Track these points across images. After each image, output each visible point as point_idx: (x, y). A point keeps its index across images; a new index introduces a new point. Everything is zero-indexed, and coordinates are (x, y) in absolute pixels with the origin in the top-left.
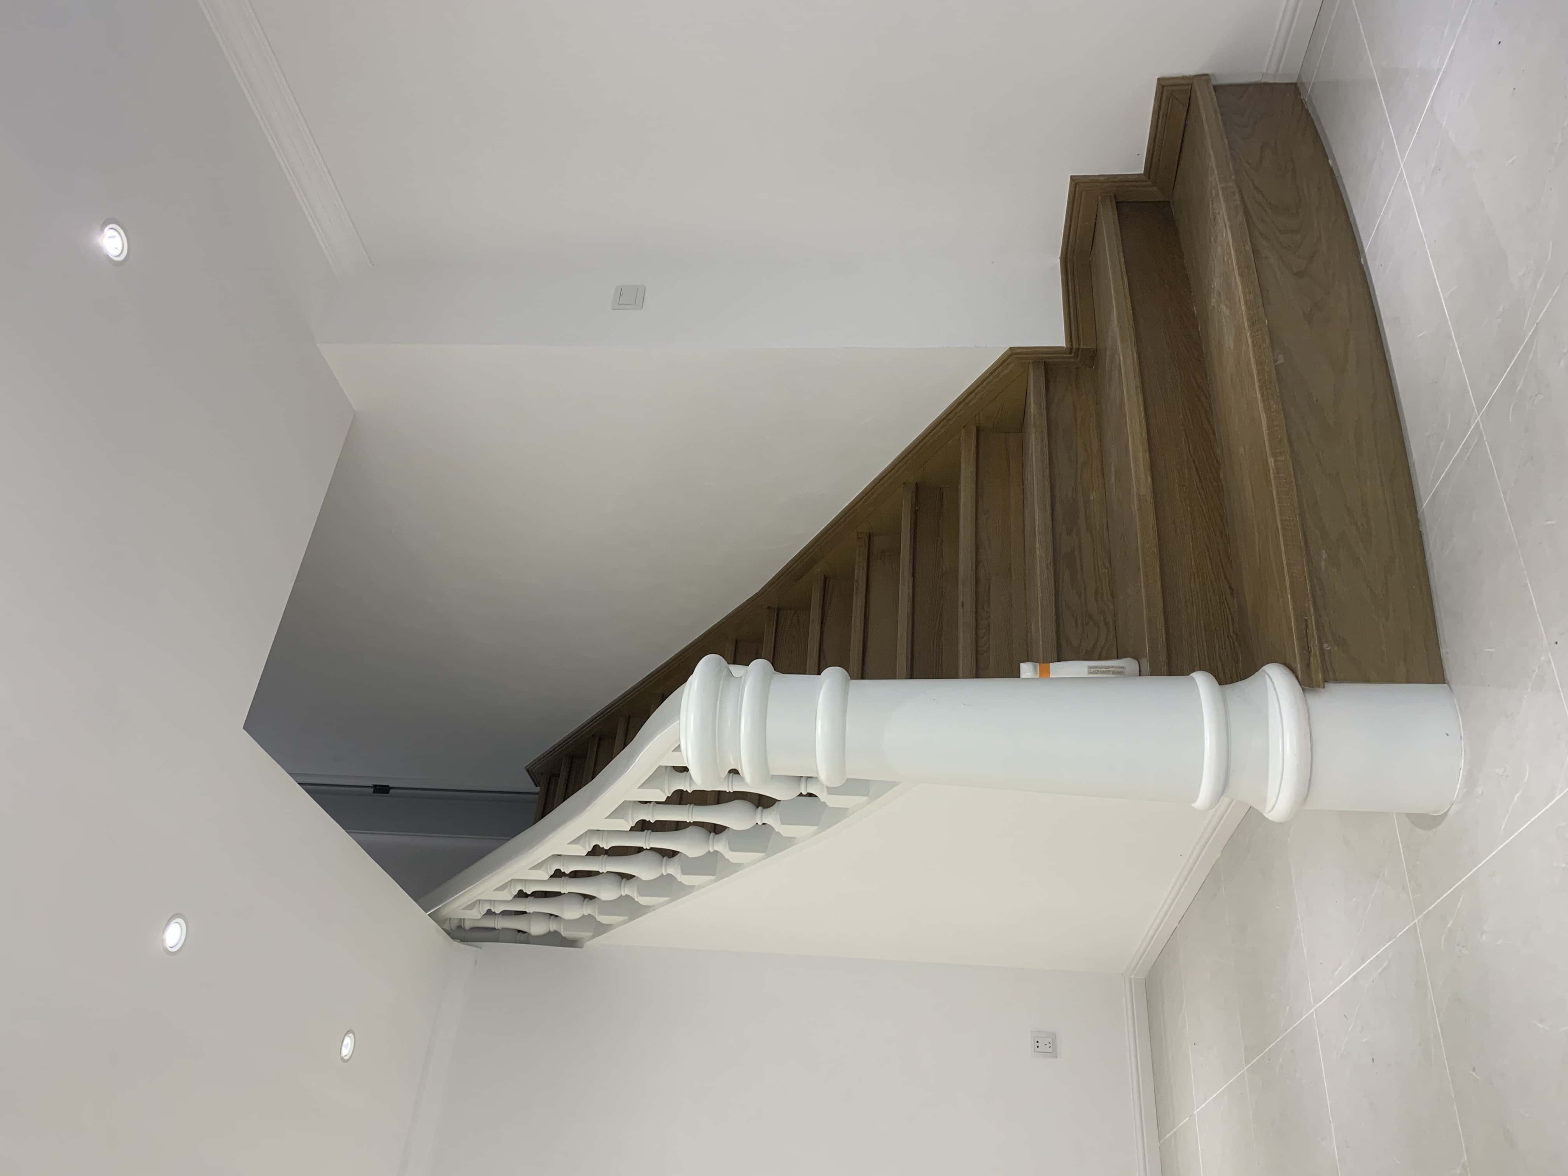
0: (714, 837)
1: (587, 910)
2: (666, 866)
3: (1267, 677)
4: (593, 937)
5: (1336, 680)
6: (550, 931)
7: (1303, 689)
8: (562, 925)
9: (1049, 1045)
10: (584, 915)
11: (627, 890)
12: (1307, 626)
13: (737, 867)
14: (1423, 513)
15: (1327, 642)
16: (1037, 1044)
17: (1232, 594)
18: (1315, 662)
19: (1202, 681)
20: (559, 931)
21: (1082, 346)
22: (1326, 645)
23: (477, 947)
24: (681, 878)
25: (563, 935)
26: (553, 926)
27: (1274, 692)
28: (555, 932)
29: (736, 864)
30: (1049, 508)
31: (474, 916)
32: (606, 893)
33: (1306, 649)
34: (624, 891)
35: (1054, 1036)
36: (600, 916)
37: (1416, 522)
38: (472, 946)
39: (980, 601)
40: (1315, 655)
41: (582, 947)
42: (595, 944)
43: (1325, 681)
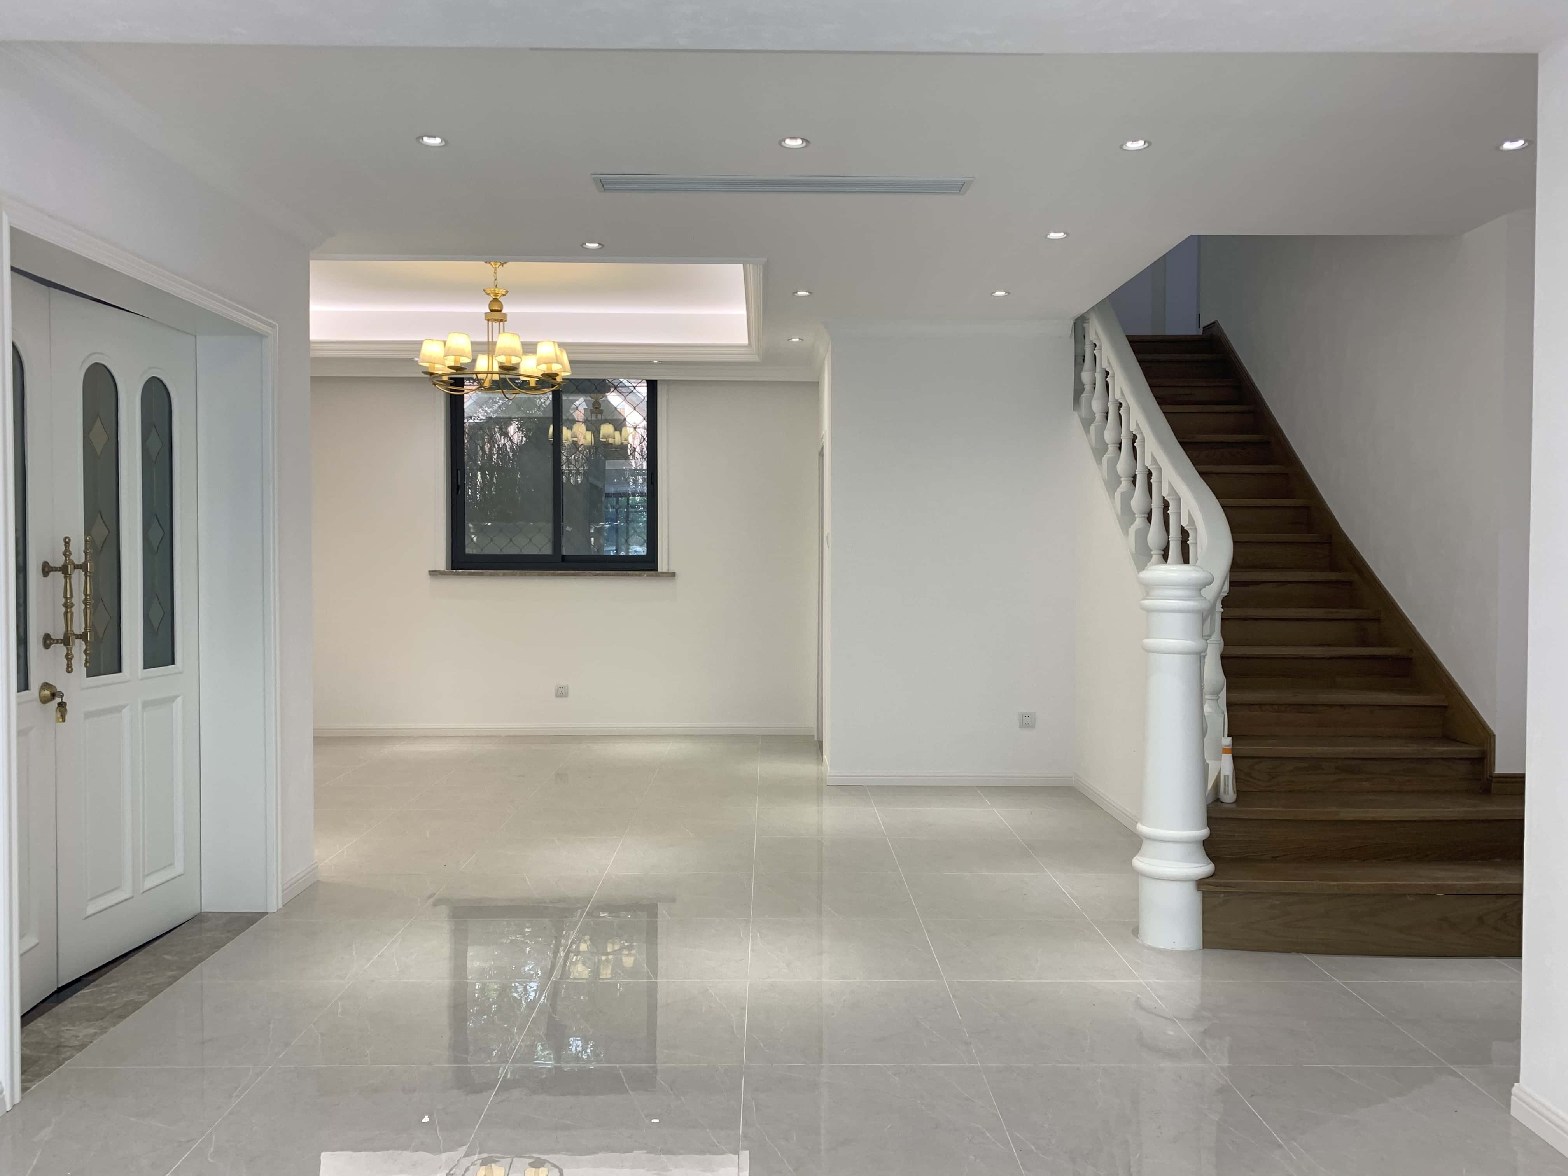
0: (1145, 517)
1: (1099, 416)
2: (1127, 480)
3: (1205, 865)
4: (1081, 418)
5: (1204, 897)
6: (1084, 385)
7: (1197, 881)
8: (1088, 394)
9: (1027, 723)
10: (1095, 414)
11: (1111, 448)
12: (1233, 887)
13: (1126, 533)
14: (1302, 955)
15: (1224, 896)
16: (1027, 716)
17: (1273, 857)
18: (1212, 888)
19: (1204, 832)
20: (1085, 392)
21: (1493, 784)
22: (1223, 895)
23: (1071, 336)
24: (1120, 490)
25: (1082, 395)
26: (1088, 387)
27: (1194, 866)
28: (1084, 389)
29: (1128, 532)
30: (1355, 756)
31: (1091, 336)
32: (1109, 435)
33: (1218, 885)
34: (1111, 447)
35: (1033, 727)
36: (1094, 427)
37: (1298, 952)
38: (1072, 330)
39: (1300, 707)
40: (1215, 889)
41: (1074, 410)
42: (1075, 421)
43: (1203, 892)
